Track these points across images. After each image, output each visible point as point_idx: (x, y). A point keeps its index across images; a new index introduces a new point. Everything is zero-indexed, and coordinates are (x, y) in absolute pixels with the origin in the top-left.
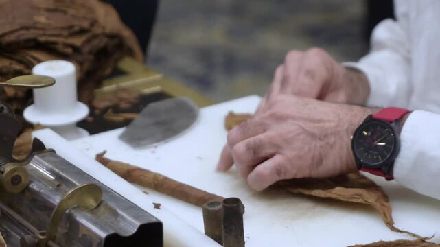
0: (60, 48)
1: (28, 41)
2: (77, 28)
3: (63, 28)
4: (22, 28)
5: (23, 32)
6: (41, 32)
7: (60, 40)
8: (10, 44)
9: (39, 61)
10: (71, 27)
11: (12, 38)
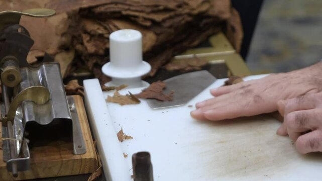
0: (140, 21)
1: (114, 13)
2: (161, 8)
3: (148, 6)
4: (112, 3)
5: (113, 6)
6: (127, 7)
7: (141, 15)
8: (101, 14)
9: (118, 29)
10: (157, 6)
11: (102, 9)
